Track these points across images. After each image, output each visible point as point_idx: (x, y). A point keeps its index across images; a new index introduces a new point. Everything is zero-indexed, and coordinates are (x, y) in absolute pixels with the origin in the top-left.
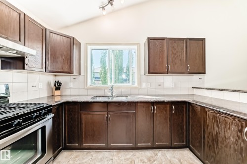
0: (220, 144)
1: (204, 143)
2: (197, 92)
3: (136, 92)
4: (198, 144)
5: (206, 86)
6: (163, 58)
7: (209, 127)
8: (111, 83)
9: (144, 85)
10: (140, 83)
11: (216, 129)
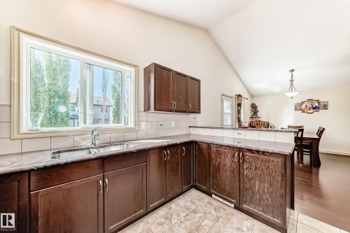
0: (221, 171)
1: (209, 176)
2: (193, 131)
3: (133, 135)
4: (204, 179)
5: (198, 125)
6: (169, 93)
7: (214, 161)
8: (85, 123)
9: (143, 126)
10: (137, 122)
11: (218, 160)
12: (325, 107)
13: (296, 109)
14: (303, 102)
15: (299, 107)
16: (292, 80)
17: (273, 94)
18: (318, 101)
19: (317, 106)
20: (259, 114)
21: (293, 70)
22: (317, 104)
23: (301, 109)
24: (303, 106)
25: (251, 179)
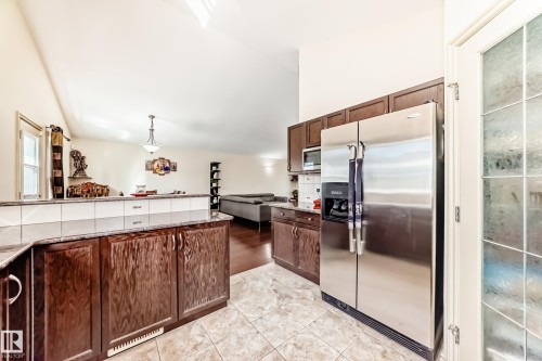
11: (132, 263)
12: (175, 169)
13: (147, 169)
14: (155, 161)
15: (150, 167)
16: (152, 130)
17: (115, 141)
18: (169, 161)
19: (168, 168)
20: (87, 171)
21: (153, 117)
22: (168, 165)
23: (152, 169)
24: (155, 166)
25: (195, 266)
